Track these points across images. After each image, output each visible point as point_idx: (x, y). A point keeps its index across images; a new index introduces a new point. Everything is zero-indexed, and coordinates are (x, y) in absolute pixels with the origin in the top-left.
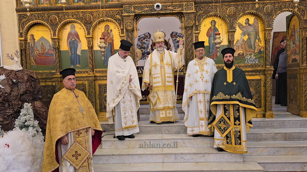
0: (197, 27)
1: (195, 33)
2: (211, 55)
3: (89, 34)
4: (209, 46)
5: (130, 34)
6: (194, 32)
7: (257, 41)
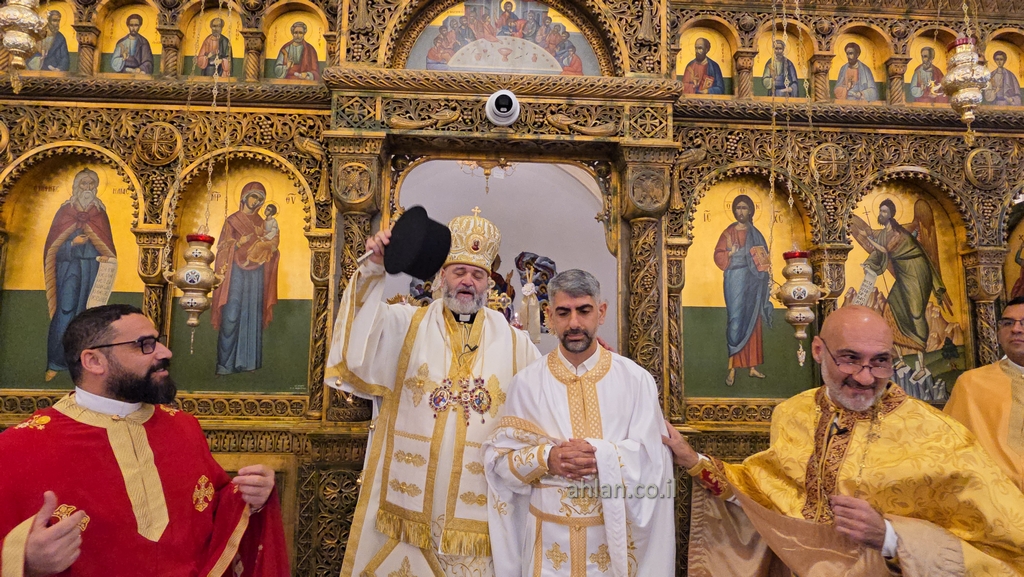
0: (678, 220)
1: (670, 247)
2: (736, 350)
3: (154, 214)
4: (728, 309)
5: (355, 228)
6: (664, 239)
7: (933, 298)
